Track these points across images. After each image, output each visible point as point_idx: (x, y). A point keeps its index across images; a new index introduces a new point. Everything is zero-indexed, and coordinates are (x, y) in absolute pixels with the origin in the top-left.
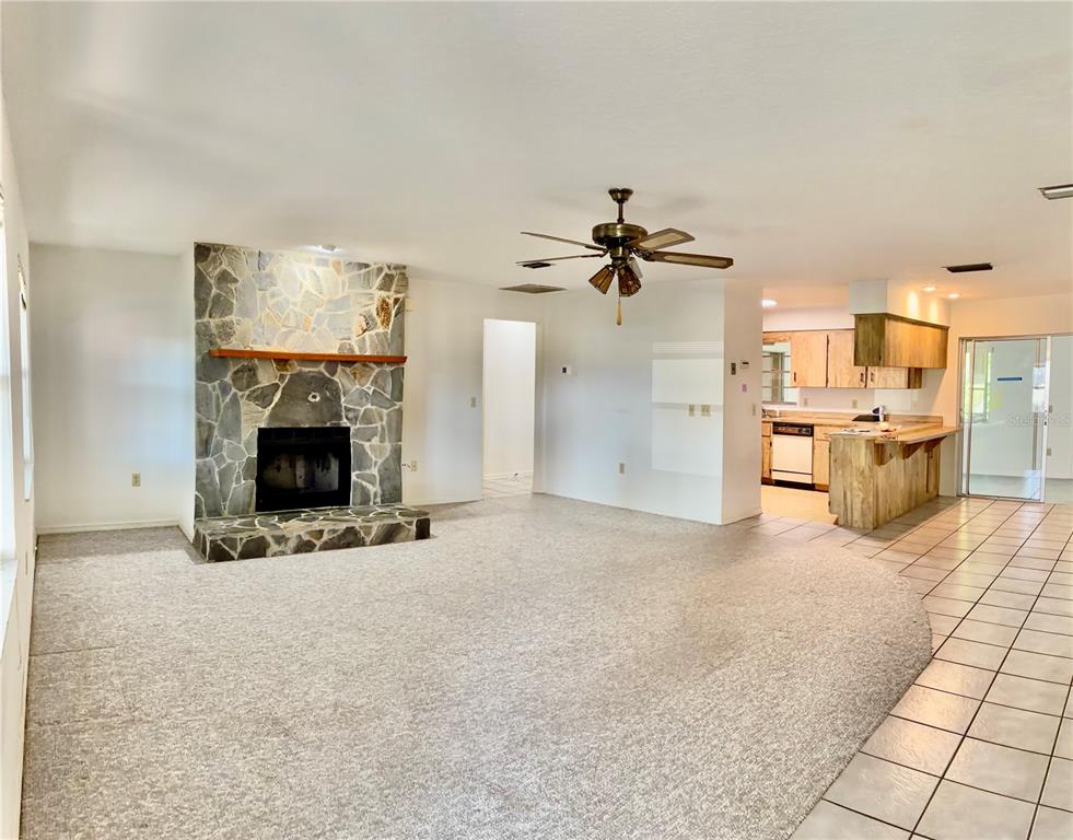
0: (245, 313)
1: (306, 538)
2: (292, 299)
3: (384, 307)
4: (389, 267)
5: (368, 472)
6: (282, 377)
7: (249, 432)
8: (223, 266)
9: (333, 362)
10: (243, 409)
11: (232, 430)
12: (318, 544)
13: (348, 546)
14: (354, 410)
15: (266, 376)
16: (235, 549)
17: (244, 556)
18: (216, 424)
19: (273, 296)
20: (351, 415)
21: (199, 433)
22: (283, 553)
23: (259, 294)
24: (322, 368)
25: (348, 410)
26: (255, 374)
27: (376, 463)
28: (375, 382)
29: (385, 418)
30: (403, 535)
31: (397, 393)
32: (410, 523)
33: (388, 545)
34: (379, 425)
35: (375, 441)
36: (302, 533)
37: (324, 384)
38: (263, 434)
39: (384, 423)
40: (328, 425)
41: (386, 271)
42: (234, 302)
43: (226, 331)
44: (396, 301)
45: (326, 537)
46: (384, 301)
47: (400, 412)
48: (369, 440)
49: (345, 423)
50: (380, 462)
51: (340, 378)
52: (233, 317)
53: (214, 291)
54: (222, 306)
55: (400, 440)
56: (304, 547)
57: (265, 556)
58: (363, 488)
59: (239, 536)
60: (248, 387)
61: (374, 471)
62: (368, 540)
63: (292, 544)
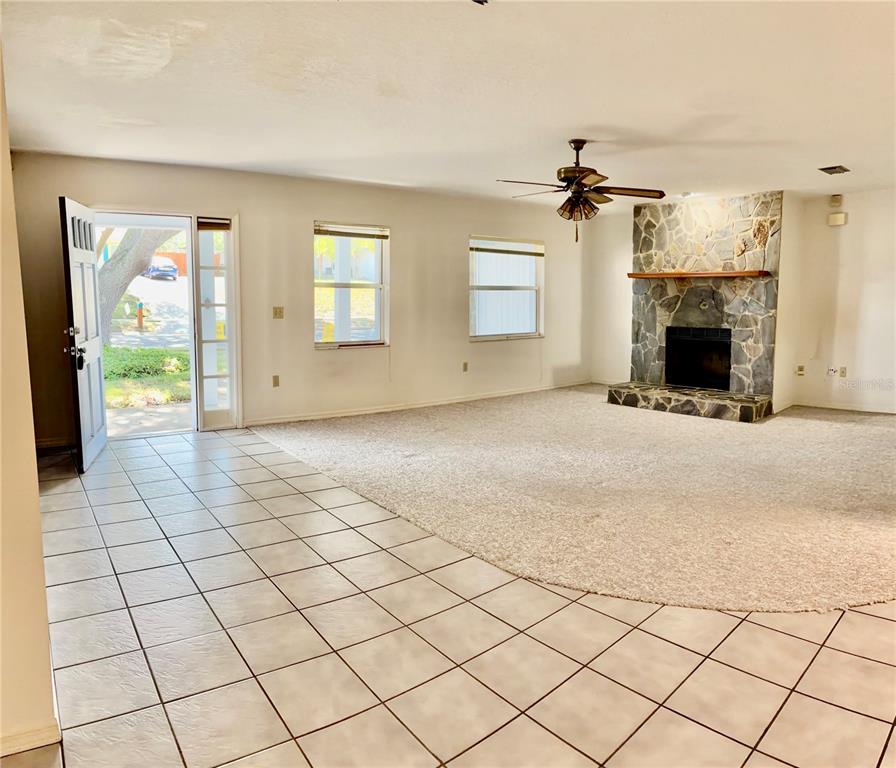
0: (661, 246)
1: (661, 401)
2: (689, 234)
3: (760, 230)
4: (765, 196)
5: (743, 366)
6: (681, 291)
7: (660, 330)
8: (649, 218)
9: (718, 279)
10: (658, 313)
11: (652, 328)
12: (669, 407)
13: (688, 413)
14: (734, 316)
15: (672, 290)
16: (620, 398)
17: (625, 403)
18: (643, 322)
19: (677, 233)
20: (730, 320)
21: (633, 327)
22: (647, 408)
23: (668, 232)
24: (710, 283)
25: (729, 315)
26: (666, 290)
27: (750, 360)
28: (751, 293)
29: (760, 324)
30: (729, 415)
31: (770, 303)
32: (735, 407)
33: (718, 420)
34: (754, 328)
35: (750, 341)
36: (658, 397)
37: (713, 294)
38: (670, 331)
39: (759, 327)
40: (713, 326)
41: (762, 199)
42: (654, 240)
43: (649, 261)
44: (772, 223)
45: (673, 403)
46: (761, 225)
47: (774, 317)
48: (744, 341)
49: (725, 326)
50: (753, 359)
51: (725, 291)
52: (653, 251)
53: (643, 235)
54: (647, 244)
55: (774, 343)
56: (660, 407)
57: (636, 406)
58: (740, 379)
59: (623, 391)
60: (660, 298)
61: (749, 367)
62: (702, 412)
63: (653, 403)
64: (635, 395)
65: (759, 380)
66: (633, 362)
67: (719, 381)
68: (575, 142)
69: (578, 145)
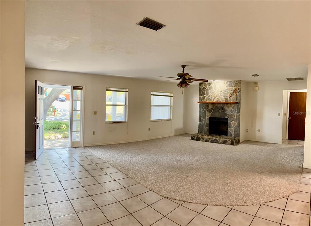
0: (207, 94)
1: (207, 139)
2: (215, 91)
3: (235, 91)
4: (236, 81)
5: (231, 129)
6: (213, 107)
7: (207, 118)
8: (204, 86)
9: (224, 104)
10: (206, 113)
11: (205, 117)
12: (210, 141)
13: (215, 143)
14: (228, 114)
15: (210, 107)
16: (195, 138)
17: (196, 140)
18: (202, 116)
19: (212, 91)
20: (227, 115)
21: (199, 117)
22: (203, 141)
23: (209, 90)
24: (221, 105)
25: (227, 114)
26: (209, 106)
27: (233, 127)
28: (233, 108)
29: (236, 117)
30: (227, 143)
31: (238, 111)
32: (229, 141)
33: (224, 145)
34: (234, 118)
35: (233, 122)
36: (207, 138)
37: (222, 108)
38: (210, 119)
39: (235, 118)
40: (222, 117)
41: (236, 82)
42: (205, 93)
43: (204, 98)
44: (239, 89)
45: (211, 140)
46: (235, 89)
47: (239, 115)
48: (231, 121)
49: (226, 117)
50: (234, 127)
51: (226, 107)
52: (205, 96)
53: (202, 91)
54: (203, 94)
55: (240, 122)
56: (207, 141)
57: (200, 141)
58: (230, 133)
59: (196, 136)
60: (207, 109)
61: (233, 129)
62: (220, 142)
63: (205, 140)
64: (199, 137)
65: (236, 133)
66: (199, 127)
67: (224, 133)
68: (182, 66)
69: (184, 67)
